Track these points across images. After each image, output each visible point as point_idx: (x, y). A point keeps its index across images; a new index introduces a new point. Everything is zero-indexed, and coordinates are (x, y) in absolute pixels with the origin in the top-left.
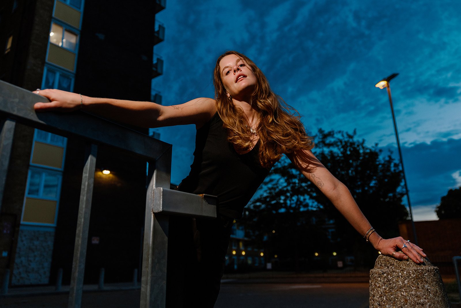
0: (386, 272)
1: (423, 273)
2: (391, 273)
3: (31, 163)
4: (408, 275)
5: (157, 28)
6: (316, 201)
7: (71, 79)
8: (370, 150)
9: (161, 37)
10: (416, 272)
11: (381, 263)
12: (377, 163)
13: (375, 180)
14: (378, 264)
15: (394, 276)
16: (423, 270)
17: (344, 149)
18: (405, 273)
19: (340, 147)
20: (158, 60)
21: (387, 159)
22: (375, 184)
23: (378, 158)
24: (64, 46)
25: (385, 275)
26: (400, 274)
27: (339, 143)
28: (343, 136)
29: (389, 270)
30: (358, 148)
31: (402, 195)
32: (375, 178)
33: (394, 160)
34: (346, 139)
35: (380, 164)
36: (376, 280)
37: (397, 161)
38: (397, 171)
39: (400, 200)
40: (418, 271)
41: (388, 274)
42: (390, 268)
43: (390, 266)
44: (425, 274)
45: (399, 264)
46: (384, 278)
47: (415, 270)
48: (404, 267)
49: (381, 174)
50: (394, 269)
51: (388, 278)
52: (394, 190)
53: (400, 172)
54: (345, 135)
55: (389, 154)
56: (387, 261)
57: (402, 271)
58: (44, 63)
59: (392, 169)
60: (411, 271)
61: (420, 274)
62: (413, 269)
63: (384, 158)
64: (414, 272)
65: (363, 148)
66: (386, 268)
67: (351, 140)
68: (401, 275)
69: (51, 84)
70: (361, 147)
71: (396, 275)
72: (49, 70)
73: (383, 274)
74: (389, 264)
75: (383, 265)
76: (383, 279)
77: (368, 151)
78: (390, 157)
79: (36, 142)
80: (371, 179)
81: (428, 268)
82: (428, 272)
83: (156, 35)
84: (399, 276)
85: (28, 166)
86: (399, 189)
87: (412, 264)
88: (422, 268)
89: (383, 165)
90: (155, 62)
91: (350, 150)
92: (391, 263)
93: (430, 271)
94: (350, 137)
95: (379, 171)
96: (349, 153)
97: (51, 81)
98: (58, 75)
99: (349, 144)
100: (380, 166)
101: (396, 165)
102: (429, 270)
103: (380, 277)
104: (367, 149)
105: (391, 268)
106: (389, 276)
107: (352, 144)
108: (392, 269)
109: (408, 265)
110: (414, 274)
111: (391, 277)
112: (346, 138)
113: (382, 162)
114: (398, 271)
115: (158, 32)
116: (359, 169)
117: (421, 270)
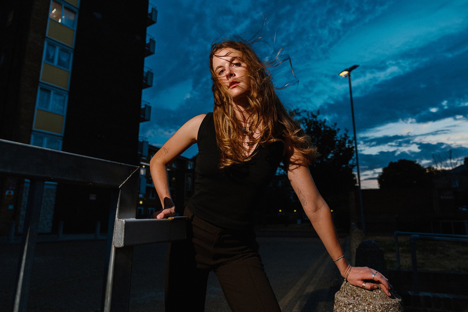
0: (352, 303)
1: (389, 308)
2: (357, 306)
3: (34, 129)
4: (374, 310)
5: (150, 11)
6: (282, 169)
7: (70, 54)
8: (330, 128)
9: (153, 19)
10: (382, 307)
11: (347, 291)
12: (335, 139)
13: (332, 153)
14: (344, 291)
15: (360, 309)
16: (389, 305)
17: (308, 127)
18: (371, 307)
19: (305, 125)
20: (150, 40)
21: (343, 136)
22: (332, 157)
23: (335, 135)
24: (64, 22)
25: (351, 306)
26: (366, 308)
27: (304, 121)
28: (308, 115)
29: (355, 302)
30: (320, 127)
31: (353, 166)
32: (332, 151)
33: (349, 137)
34: (311, 119)
35: (337, 140)
36: (341, 308)
37: (351, 139)
38: (350, 147)
39: (351, 171)
40: (384, 306)
41: (354, 306)
42: (356, 299)
43: (357, 297)
44: (391, 309)
45: (365, 296)
46: (350, 309)
47: (381, 305)
48: (371, 300)
49: (337, 149)
50: (360, 302)
51: (354, 310)
52: (347, 163)
53: (353, 147)
54: (310, 115)
55: (345, 132)
56: (354, 291)
57: (368, 305)
58: (44, 37)
59: (347, 145)
60: (377, 306)
61: (386, 309)
62: (380, 304)
63: (341, 136)
64: (380, 306)
65: (324, 126)
66: (352, 298)
67: (314, 119)
68: (368, 309)
69: (51, 57)
70: (322, 125)
71: (362, 308)
72: (49, 44)
73: (348, 305)
74: (355, 294)
75: (349, 294)
76: (348, 310)
77: (328, 129)
78: (346, 135)
79: (38, 110)
80: (329, 153)
81: (394, 302)
82: (394, 306)
83: (149, 17)
84: (365, 310)
85: (31, 131)
86: (350, 162)
87: (378, 297)
88: (388, 303)
89: (340, 141)
90: (148, 42)
91: (313, 128)
92: (358, 293)
93: (396, 305)
94: (315, 117)
95: (336, 146)
96: (312, 130)
97: (51, 54)
98: (57, 49)
99: (312, 123)
100: (337, 142)
101: (350, 142)
102: (394, 304)
103: (345, 307)
104: (327, 127)
105: (358, 299)
106: (355, 309)
107: (316, 123)
108: (358, 302)
109: (374, 298)
110: (380, 309)
111: (356, 309)
112: (311, 117)
113: (339, 139)
114: (364, 304)
115: (151, 14)
116: (320, 143)
117: (387, 305)
